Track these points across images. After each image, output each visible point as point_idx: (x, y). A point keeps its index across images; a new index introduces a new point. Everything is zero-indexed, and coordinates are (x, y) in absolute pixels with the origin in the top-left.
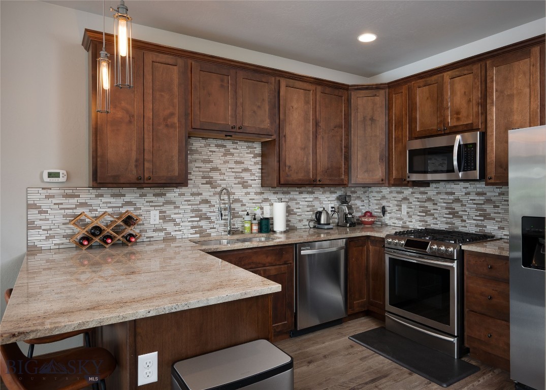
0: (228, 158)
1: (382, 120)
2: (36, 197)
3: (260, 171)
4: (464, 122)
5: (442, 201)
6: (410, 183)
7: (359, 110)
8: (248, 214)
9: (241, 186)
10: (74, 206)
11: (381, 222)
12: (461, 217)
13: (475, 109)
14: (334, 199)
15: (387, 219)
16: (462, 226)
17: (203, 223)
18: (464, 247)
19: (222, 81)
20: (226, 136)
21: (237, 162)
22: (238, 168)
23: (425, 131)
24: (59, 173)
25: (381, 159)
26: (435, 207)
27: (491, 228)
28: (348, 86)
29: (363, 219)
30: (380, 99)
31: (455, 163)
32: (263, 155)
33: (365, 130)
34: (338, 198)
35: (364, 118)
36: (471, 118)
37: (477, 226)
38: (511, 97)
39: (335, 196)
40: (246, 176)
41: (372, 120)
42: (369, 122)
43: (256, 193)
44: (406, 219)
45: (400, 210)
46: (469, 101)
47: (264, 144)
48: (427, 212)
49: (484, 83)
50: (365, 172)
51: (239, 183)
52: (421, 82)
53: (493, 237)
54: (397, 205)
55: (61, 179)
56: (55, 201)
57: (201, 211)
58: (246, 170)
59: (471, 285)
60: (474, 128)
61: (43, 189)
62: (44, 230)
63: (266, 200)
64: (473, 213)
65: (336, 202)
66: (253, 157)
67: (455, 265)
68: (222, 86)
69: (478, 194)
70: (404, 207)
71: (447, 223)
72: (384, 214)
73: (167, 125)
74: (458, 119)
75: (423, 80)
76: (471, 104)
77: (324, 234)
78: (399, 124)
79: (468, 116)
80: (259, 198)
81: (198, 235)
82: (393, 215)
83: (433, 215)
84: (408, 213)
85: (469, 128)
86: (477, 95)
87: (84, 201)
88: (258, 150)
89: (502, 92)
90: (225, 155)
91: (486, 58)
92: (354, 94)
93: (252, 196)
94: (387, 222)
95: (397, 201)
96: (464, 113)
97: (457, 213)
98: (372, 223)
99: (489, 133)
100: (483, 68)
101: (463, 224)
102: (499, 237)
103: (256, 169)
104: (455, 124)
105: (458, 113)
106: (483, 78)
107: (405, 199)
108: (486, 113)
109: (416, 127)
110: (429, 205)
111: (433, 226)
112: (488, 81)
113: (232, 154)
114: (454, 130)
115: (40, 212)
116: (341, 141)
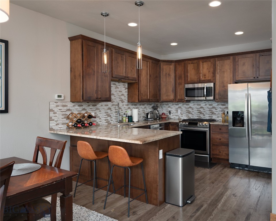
0: (117, 89)
1: (173, 75)
2: (53, 106)
3: (127, 95)
4: (207, 79)
5: (195, 108)
6: (185, 101)
7: (164, 70)
8: (124, 114)
9: (121, 102)
10: (65, 110)
11: (168, 117)
12: (203, 114)
13: (211, 75)
14: (151, 108)
15: (171, 116)
16: (204, 117)
17: (109, 118)
18: (211, 123)
19: (122, 57)
20: (119, 80)
21: (120, 91)
22: (120, 94)
23: (192, 81)
24: (61, 96)
25: (173, 91)
26: (193, 110)
27: (214, 117)
28: (160, 60)
29: (163, 116)
30: (172, 67)
31: (205, 93)
32: (128, 88)
33: (166, 79)
34: (153, 107)
35: (166, 74)
36: (210, 77)
37: (209, 117)
38: (224, 72)
39: (151, 106)
40: (123, 97)
41: (169, 75)
42: (168, 76)
43: (126, 105)
44: (180, 115)
45: (177, 112)
46: (209, 71)
47: (128, 84)
48: (189, 112)
49: (214, 66)
50: (166, 96)
51: (120, 101)
52: (190, 62)
53: (216, 120)
54: (176, 110)
55: (62, 98)
56: (59, 108)
57: (108, 112)
58: (123, 95)
59: (213, 136)
60: (211, 81)
61: (55, 102)
62: (55, 121)
63: (129, 108)
64: (208, 112)
65: (151, 109)
66: (125, 89)
67: (208, 129)
68: (122, 59)
69: (210, 105)
70: (179, 111)
71: (197, 116)
72: (170, 114)
73: (105, 76)
74: (205, 78)
75: (191, 61)
76: (210, 72)
77: (149, 122)
78: (180, 78)
79: (209, 77)
80: (127, 107)
81: (107, 124)
82: (174, 114)
83: (192, 113)
84: (181, 113)
85: (209, 81)
86: (212, 70)
87: (69, 108)
88: (127, 86)
89: (221, 70)
90: (116, 88)
91: (216, 57)
92: (162, 64)
93: (125, 106)
94: (172, 117)
95: (176, 108)
96: (207, 76)
97: (202, 112)
98: (165, 118)
99: (216, 84)
100: (214, 60)
101: (204, 116)
102: (217, 120)
103: (126, 94)
104: (204, 79)
105: (205, 75)
106: (214, 64)
107: (180, 107)
108: (215, 76)
109: (188, 79)
110: (190, 110)
111: (192, 118)
112: (216, 66)
113: (118, 88)
114: (203, 81)
115: (54, 113)
116: (158, 83)
